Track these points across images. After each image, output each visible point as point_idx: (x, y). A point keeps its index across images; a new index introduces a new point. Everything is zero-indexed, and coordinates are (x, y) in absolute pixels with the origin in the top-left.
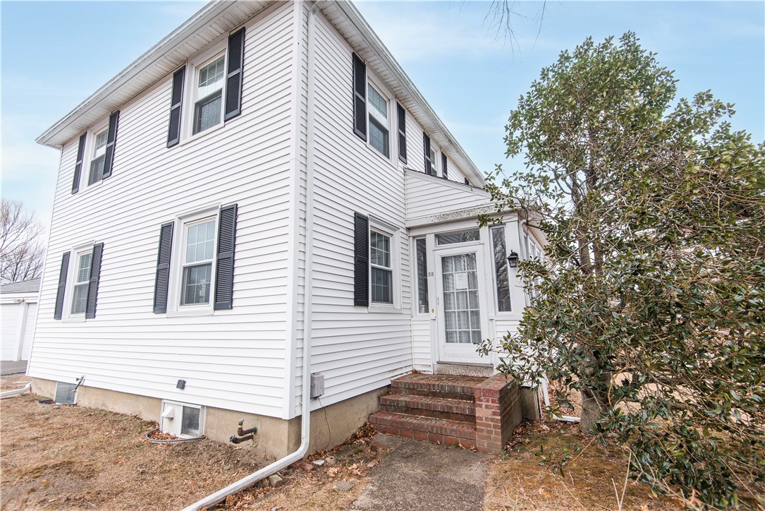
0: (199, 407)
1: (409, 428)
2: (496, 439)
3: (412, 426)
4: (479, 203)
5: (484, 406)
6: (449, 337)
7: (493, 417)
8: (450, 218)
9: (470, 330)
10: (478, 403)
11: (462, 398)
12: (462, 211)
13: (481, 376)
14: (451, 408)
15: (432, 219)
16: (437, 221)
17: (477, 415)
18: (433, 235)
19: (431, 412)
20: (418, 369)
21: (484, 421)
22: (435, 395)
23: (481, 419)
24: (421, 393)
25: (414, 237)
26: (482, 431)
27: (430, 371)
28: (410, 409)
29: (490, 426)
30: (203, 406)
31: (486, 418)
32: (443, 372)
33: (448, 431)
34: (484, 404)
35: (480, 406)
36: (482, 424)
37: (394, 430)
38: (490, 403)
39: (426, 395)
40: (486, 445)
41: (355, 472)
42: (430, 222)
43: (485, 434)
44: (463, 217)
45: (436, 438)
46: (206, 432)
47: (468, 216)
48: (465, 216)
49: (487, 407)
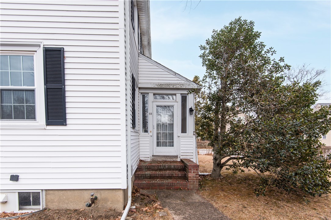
0: (40, 191)
1: (156, 185)
2: (196, 184)
3: (158, 184)
4: (179, 82)
5: (192, 172)
6: (158, 144)
7: (196, 176)
8: (164, 87)
9: (168, 141)
10: (190, 171)
11: (174, 170)
12: (169, 84)
13: (172, 160)
14: (172, 174)
15: (154, 85)
16: (156, 87)
17: (189, 176)
18: (153, 94)
19: (163, 177)
20: (142, 159)
21: (192, 178)
22: (160, 170)
23: (191, 177)
24: (153, 170)
25: (141, 93)
26: (191, 182)
27: (149, 160)
28: (151, 177)
29: (194, 179)
30: (42, 190)
31: (193, 177)
32: (155, 160)
33: (176, 184)
34: (192, 171)
35: (191, 172)
36: (191, 179)
37: (148, 187)
38: (195, 171)
39: (157, 170)
40: (192, 187)
41: (159, 207)
42: (153, 87)
43: (192, 183)
44: (170, 87)
45: (169, 187)
46: (46, 205)
47: (173, 87)
48: (171, 87)
49: (194, 172)
